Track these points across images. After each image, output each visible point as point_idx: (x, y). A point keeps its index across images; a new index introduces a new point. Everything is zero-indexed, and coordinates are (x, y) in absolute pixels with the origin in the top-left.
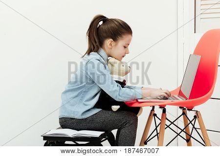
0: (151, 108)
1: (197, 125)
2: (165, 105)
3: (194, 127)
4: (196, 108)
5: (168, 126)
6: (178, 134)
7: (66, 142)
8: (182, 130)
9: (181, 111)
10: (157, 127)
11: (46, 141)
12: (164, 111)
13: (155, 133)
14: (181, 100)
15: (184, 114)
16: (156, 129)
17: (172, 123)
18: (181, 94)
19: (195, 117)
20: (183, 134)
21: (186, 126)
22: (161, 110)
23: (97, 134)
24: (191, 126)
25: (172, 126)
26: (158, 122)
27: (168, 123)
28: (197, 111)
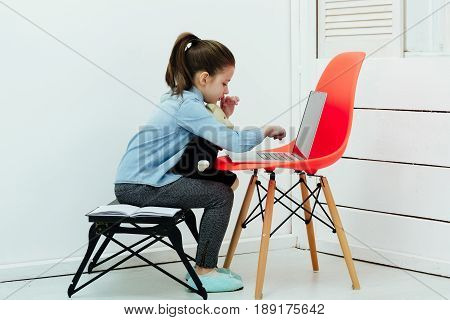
0: (253, 173)
1: (322, 199)
2: (274, 168)
3: (317, 202)
4: (320, 172)
5: (278, 200)
6: (294, 213)
7: (122, 225)
8: (300, 206)
9: (296, 177)
10: (261, 201)
11: (92, 223)
12: (273, 178)
13: (259, 210)
14: (297, 159)
15: (302, 180)
16: (260, 204)
17: (284, 195)
18: (296, 151)
19: (319, 186)
20: (301, 212)
21: (306, 200)
22: (268, 176)
23: (171, 212)
24: (312, 200)
25: (284, 200)
26: (263, 193)
27: (278, 195)
28: (322, 177)
